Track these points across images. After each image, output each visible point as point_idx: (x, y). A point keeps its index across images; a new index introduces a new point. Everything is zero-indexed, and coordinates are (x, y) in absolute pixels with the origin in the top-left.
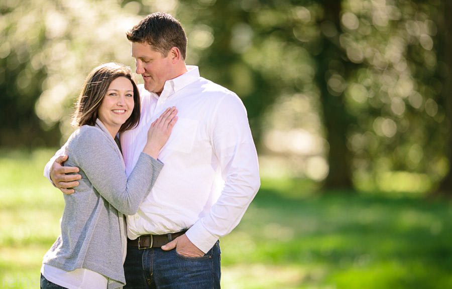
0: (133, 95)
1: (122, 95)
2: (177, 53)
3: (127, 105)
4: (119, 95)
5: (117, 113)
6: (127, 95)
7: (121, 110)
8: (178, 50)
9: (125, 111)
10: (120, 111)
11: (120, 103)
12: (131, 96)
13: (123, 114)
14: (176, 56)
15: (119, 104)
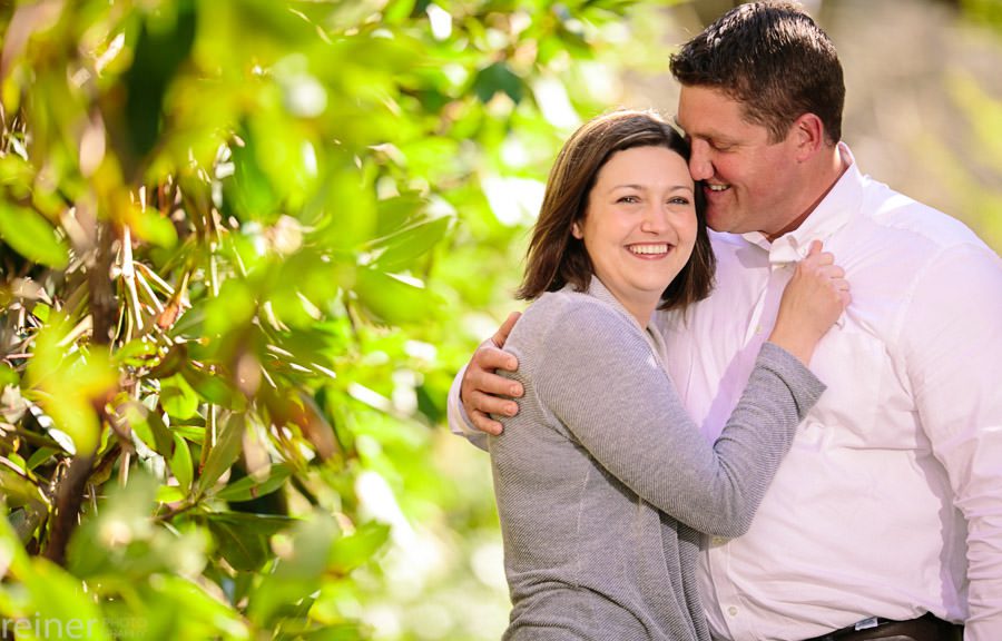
0: (692, 200)
1: (656, 200)
2: (814, 131)
3: (674, 228)
4: (647, 200)
5: (642, 255)
6: (672, 201)
7: (654, 244)
8: (820, 121)
9: (670, 246)
10: (650, 249)
11: (651, 223)
12: (685, 202)
13: (661, 256)
14: (812, 139)
15: (647, 228)
